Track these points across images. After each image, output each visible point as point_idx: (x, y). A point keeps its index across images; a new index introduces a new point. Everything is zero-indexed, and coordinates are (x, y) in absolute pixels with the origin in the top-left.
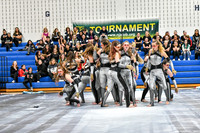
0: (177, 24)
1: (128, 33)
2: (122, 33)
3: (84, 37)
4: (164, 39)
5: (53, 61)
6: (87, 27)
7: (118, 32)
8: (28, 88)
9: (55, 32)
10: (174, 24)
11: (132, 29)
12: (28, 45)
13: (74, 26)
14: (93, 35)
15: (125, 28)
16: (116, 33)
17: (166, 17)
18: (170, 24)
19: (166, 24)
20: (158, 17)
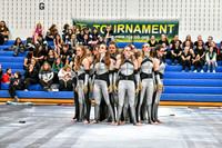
0: (202, 27)
1: (141, 35)
2: (133, 34)
3: (86, 37)
5: (46, 66)
6: (90, 25)
7: (129, 33)
8: (13, 97)
10: (197, 26)
11: (146, 30)
12: (16, 43)
15: (137, 29)
16: (125, 34)
17: (188, 17)
18: (193, 26)
19: (188, 26)
20: (178, 17)
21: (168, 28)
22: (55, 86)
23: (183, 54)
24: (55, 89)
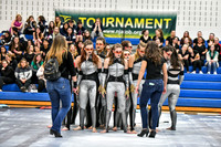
0: (203, 22)
1: (133, 30)
2: (124, 29)
3: (70, 31)
4: (182, 42)
5: (24, 63)
6: (75, 17)
7: (119, 28)
9: (28, 21)
10: (197, 21)
11: (139, 24)
13: (57, 15)
14: (83, 29)
15: (129, 23)
16: (115, 29)
17: (187, 11)
18: (192, 21)
19: (187, 21)
20: (176, 10)
21: (164, 22)
22: (33, 86)
23: (180, 52)
24: (33, 90)
